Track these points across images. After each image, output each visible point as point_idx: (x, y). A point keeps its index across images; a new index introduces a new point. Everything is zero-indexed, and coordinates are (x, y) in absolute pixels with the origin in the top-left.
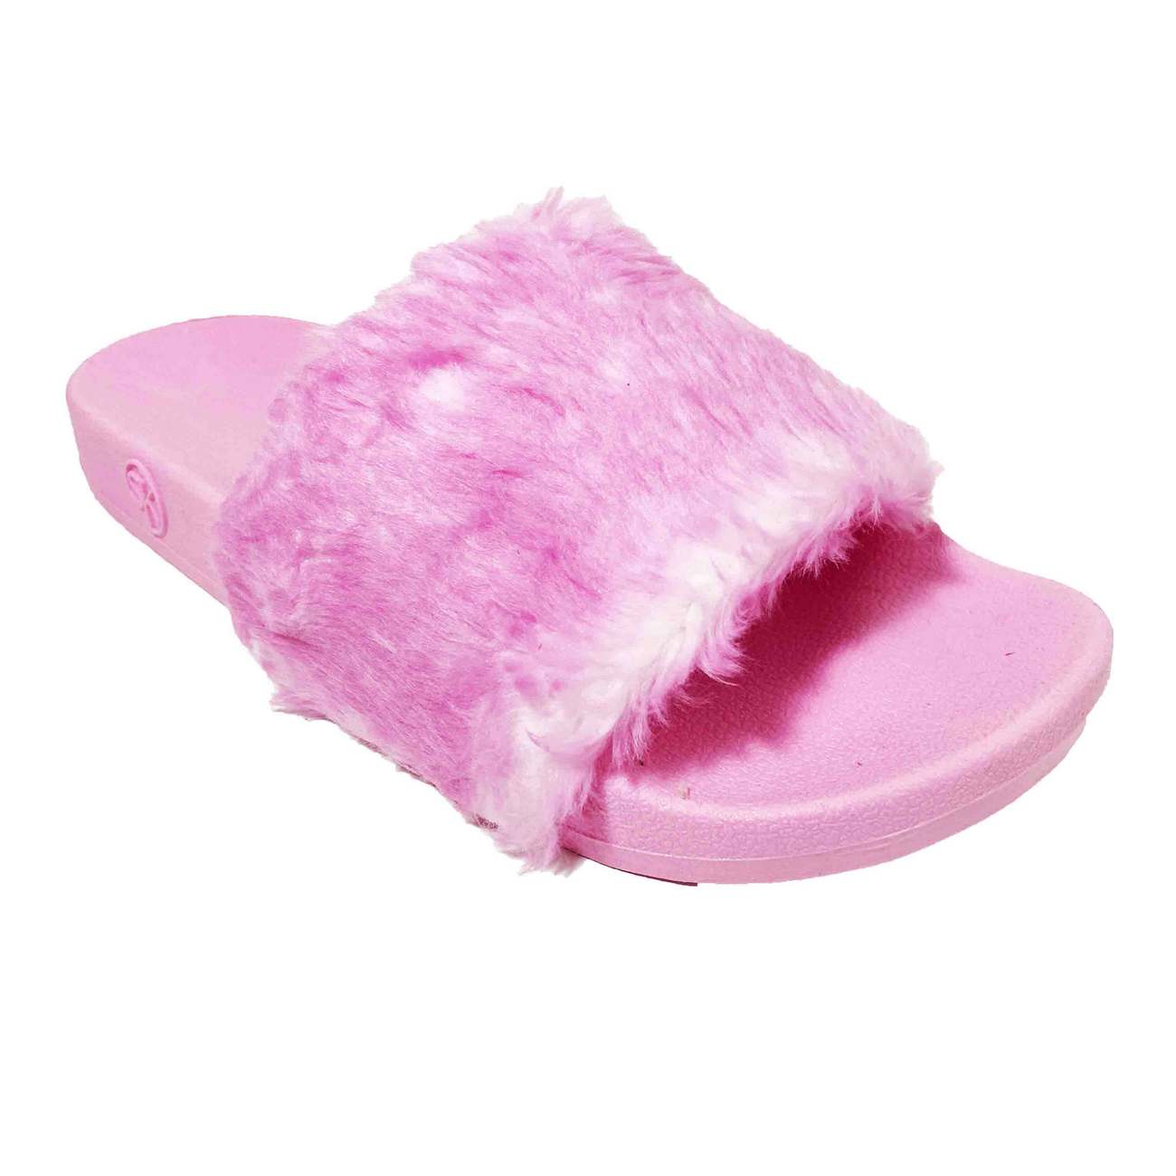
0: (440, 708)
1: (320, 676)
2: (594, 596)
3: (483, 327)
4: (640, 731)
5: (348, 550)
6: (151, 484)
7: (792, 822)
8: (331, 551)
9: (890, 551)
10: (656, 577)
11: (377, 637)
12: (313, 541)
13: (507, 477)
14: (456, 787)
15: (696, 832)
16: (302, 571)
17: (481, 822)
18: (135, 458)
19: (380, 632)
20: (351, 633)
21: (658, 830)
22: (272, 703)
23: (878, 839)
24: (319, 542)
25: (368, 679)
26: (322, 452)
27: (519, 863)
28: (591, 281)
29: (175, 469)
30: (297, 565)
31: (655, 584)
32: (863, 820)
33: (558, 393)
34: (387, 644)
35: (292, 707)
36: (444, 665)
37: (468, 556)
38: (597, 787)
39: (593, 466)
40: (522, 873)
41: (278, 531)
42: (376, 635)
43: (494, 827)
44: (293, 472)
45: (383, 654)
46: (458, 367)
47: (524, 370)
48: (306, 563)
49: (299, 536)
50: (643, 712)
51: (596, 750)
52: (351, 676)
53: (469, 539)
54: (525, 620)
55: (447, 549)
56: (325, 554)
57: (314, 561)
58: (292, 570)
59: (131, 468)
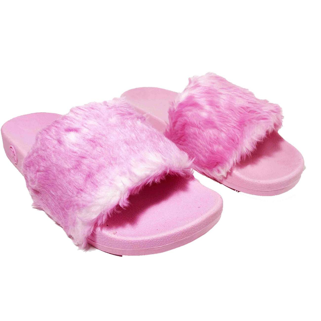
0: (63, 209)
1: (41, 200)
2: (97, 186)
3: (84, 124)
4: (104, 218)
5: (47, 171)
6: (15, 152)
7: (137, 241)
8: (43, 171)
9: (181, 181)
11: (52, 192)
12: (40, 168)
13: (82, 158)
14: (66, 228)
15: (116, 242)
16: (37, 175)
17: (70, 237)
18: (12, 145)
19: (52, 190)
20: (46, 190)
21: (108, 241)
22: (32, 205)
23: (157, 247)
24: (42, 168)
25: (50, 201)
26: (43, 148)
27: (77, 247)
28: (110, 116)
32: (153, 242)
33: (97, 141)
35: (35, 207)
36: (64, 199)
37: (71, 175)
38: (94, 230)
40: (78, 250)
41: (33, 165)
42: (51, 191)
43: (73, 238)
44: (37, 152)
45: (52, 195)
46: (76, 132)
48: (38, 173)
49: (37, 167)
50: (105, 213)
51: (94, 221)
52: (47, 200)
53: (72, 171)
54: (80, 190)
55: (67, 173)
56: (42, 171)
57: (40, 173)
58: (35, 175)
59: (11, 147)
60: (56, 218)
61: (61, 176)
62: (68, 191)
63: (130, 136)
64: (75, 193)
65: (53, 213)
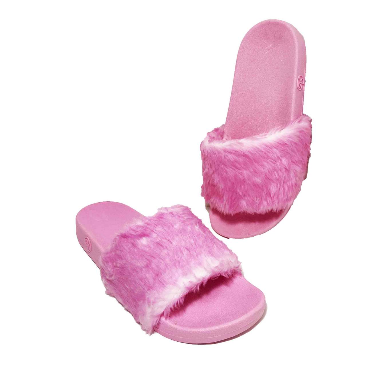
0: (134, 300)
1: (115, 290)
3: (154, 230)
4: (169, 310)
5: (123, 268)
6: (90, 242)
10: (175, 283)
14: (136, 316)
17: (139, 323)
18: (88, 237)
19: (126, 284)
20: (121, 283)
21: (170, 330)
22: (105, 292)
24: (118, 265)
25: (123, 292)
27: (145, 332)
29: (95, 241)
30: (114, 268)
31: (175, 284)
33: (164, 245)
34: (127, 287)
35: (109, 294)
36: (136, 292)
37: (143, 272)
39: (168, 260)
43: (141, 325)
44: (115, 252)
45: (126, 288)
46: (147, 237)
47: (159, 239)
48: (115, 268)
49: (115, 264)
51: (161, 313)
52: (120, 291)
53: (144, 270)
54: (150, 288)
55: (139, 271)
56: (118, 268)
57: (117, 268)
58: (113, 269)
59: (86, 238)
60: (127, 306)
61: (135, 273)
62: (140, 287)
63: (190, 242)
64: (146, 289)
65: (124, 302)
